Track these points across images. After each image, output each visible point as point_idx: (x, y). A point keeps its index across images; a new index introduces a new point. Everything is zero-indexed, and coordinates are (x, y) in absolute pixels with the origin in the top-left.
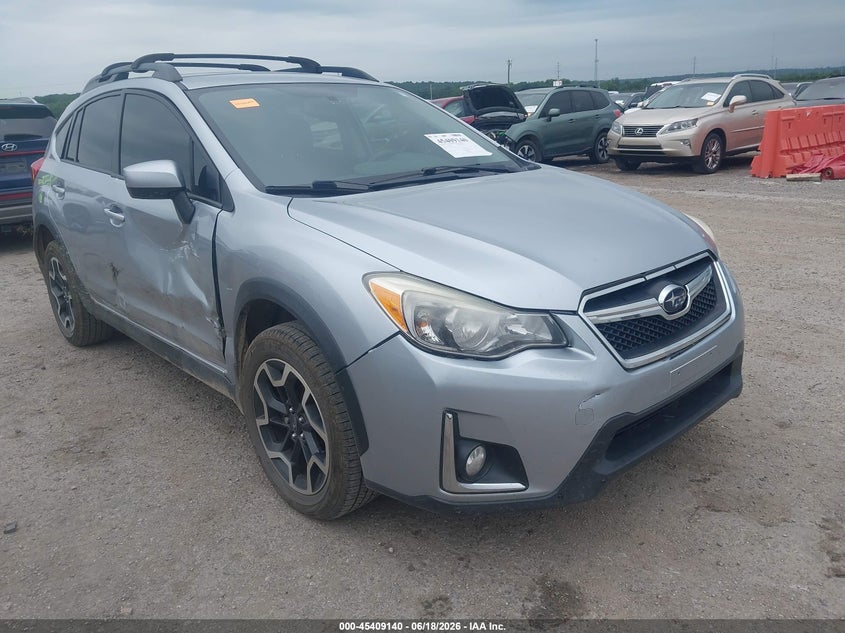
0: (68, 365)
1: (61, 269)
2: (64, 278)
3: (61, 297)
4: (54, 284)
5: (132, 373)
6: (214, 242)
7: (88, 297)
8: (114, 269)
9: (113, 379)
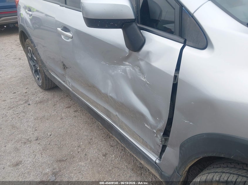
0: (40, 102)
1: (33, 54)
2: (35, 58)
3: (34, 66)
4: (31, 59)
5: (71, 110)
6: (176, 77)
7: (48, 71)
8: (64, 65)
9: (63, 115)
